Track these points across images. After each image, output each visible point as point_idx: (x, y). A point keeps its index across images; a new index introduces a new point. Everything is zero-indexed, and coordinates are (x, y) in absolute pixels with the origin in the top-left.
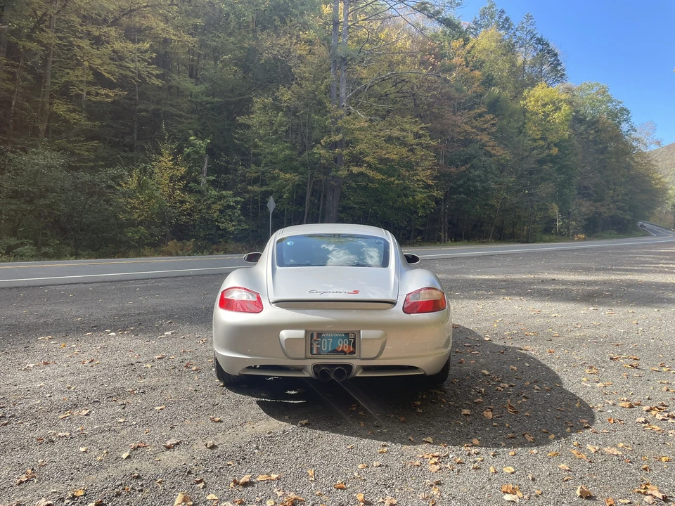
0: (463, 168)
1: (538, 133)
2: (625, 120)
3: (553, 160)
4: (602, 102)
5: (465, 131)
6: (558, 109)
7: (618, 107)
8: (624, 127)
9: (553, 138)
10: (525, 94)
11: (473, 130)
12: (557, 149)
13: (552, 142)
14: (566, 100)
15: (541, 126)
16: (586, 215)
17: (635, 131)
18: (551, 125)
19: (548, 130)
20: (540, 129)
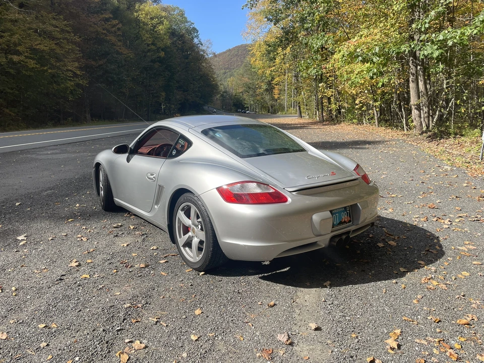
0: (101, 62)
1: (150, 39)
2: (195, 37)
3: (161, 60)
4: (182, 22)
5: (97, 31)
6: (161, 23)
7: (191, 27)
8: (196, 41)
9: (160, 44)
10: (137, 7)
11: (104, 32)
12: (164, 53)
13: (160, 48)
14: (165, 17)
15: (151, 34)
16: (180, 101)
17: (202, 45)
18: (158, 35)
19: (156, 38)
20: (151, 36)
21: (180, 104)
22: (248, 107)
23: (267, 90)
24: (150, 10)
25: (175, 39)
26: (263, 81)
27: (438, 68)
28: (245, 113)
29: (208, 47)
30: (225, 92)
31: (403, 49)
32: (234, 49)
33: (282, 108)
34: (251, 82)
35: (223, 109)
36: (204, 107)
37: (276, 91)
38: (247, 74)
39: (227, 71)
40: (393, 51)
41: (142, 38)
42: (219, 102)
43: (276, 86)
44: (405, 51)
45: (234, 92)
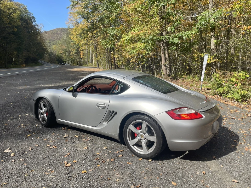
1: (7, 21)
2: (34, 21)
3: (14, 33)
4: (25, 13)
6: (15, 12)
7: (31, 15)
8: (34, 23)
9: (14, 24)
12: (16, 29)
13: (14, 26)
14: (17, 9)
15: (8, 18)
16: (25, 57)
17: (38, 26)
18: (12, 18)
19: (12, 20)
20: (8, 19)
21: (25, 59)
22: (65, 62)
23: (76, 53)
24: (8, 4)
25: (22, 22)
26: (74, 48)
27: (174, 48)
28: (64, 64)
29: (41, 28)
30: (52, 53)
31: (162, 38)
32: (55, 30)
33: (85, 63)
34: (67, 48)
35: (50, 62)
36: (39, 61)
37: (81, 54)
38: (64, 44)
39: (51, 41)
40: (158, 39)
41: (3, 20)
42: (47, 58)
43: (81, 51)
44: (163, 39)
45: (57, 53)
